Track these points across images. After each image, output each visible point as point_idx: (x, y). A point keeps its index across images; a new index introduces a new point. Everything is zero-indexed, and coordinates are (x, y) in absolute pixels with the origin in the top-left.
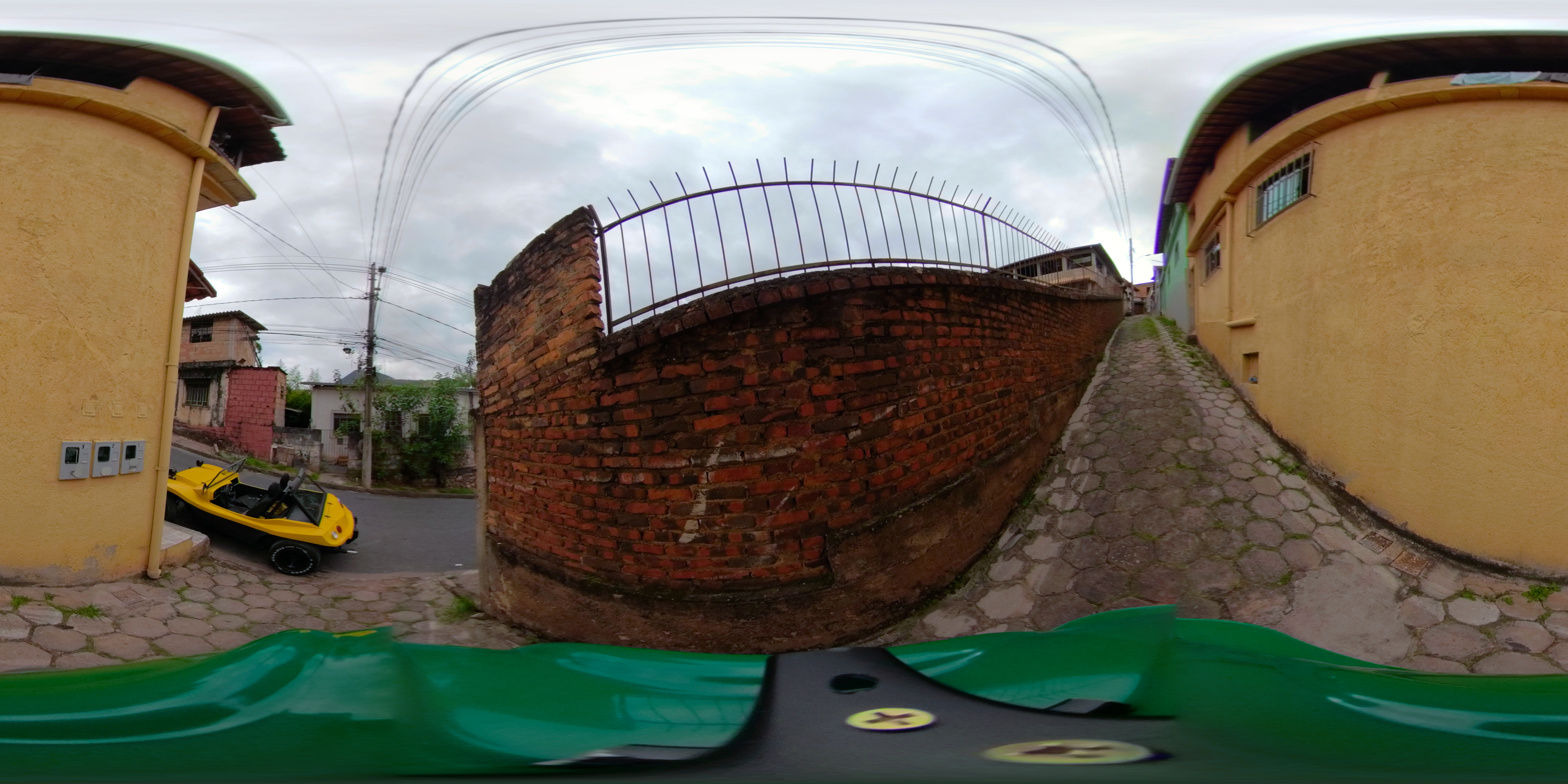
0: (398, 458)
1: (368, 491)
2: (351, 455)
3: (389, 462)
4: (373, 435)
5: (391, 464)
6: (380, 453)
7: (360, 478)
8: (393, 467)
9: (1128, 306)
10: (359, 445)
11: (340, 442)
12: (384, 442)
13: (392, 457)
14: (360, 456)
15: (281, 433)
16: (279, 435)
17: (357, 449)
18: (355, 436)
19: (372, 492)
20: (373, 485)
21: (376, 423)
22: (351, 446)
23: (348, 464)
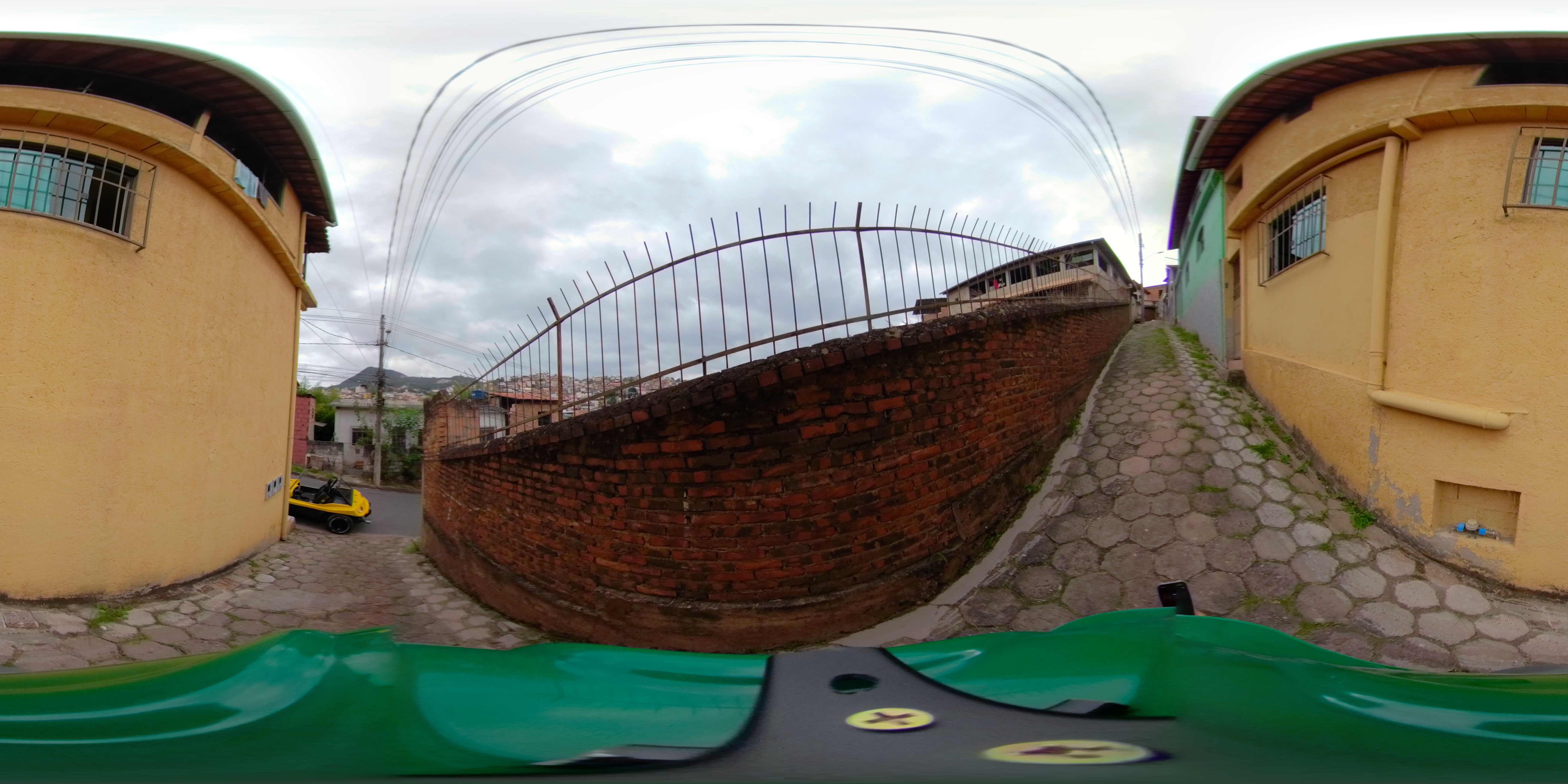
0: (401, 464)
1: (377, 488)
2: (366, 461)
3: (393, 467)
4: (382, 448)
5: (395, 469)
6: (387, 460)
7: (372, 478)
8: (397, 471)
9: (1136, 311)
10: (372, 455)
11: (358, 451)
12: (390, 453)
13: (397, 463)
14: (372, 462)
15: (313, 445)
16: (311, 447)
17: (370, 457)
18: (370, 448)
19: (380, 489)
20: (381, 484)
21: (384, 437)
22: (366, 455)
23: (364, 467)
